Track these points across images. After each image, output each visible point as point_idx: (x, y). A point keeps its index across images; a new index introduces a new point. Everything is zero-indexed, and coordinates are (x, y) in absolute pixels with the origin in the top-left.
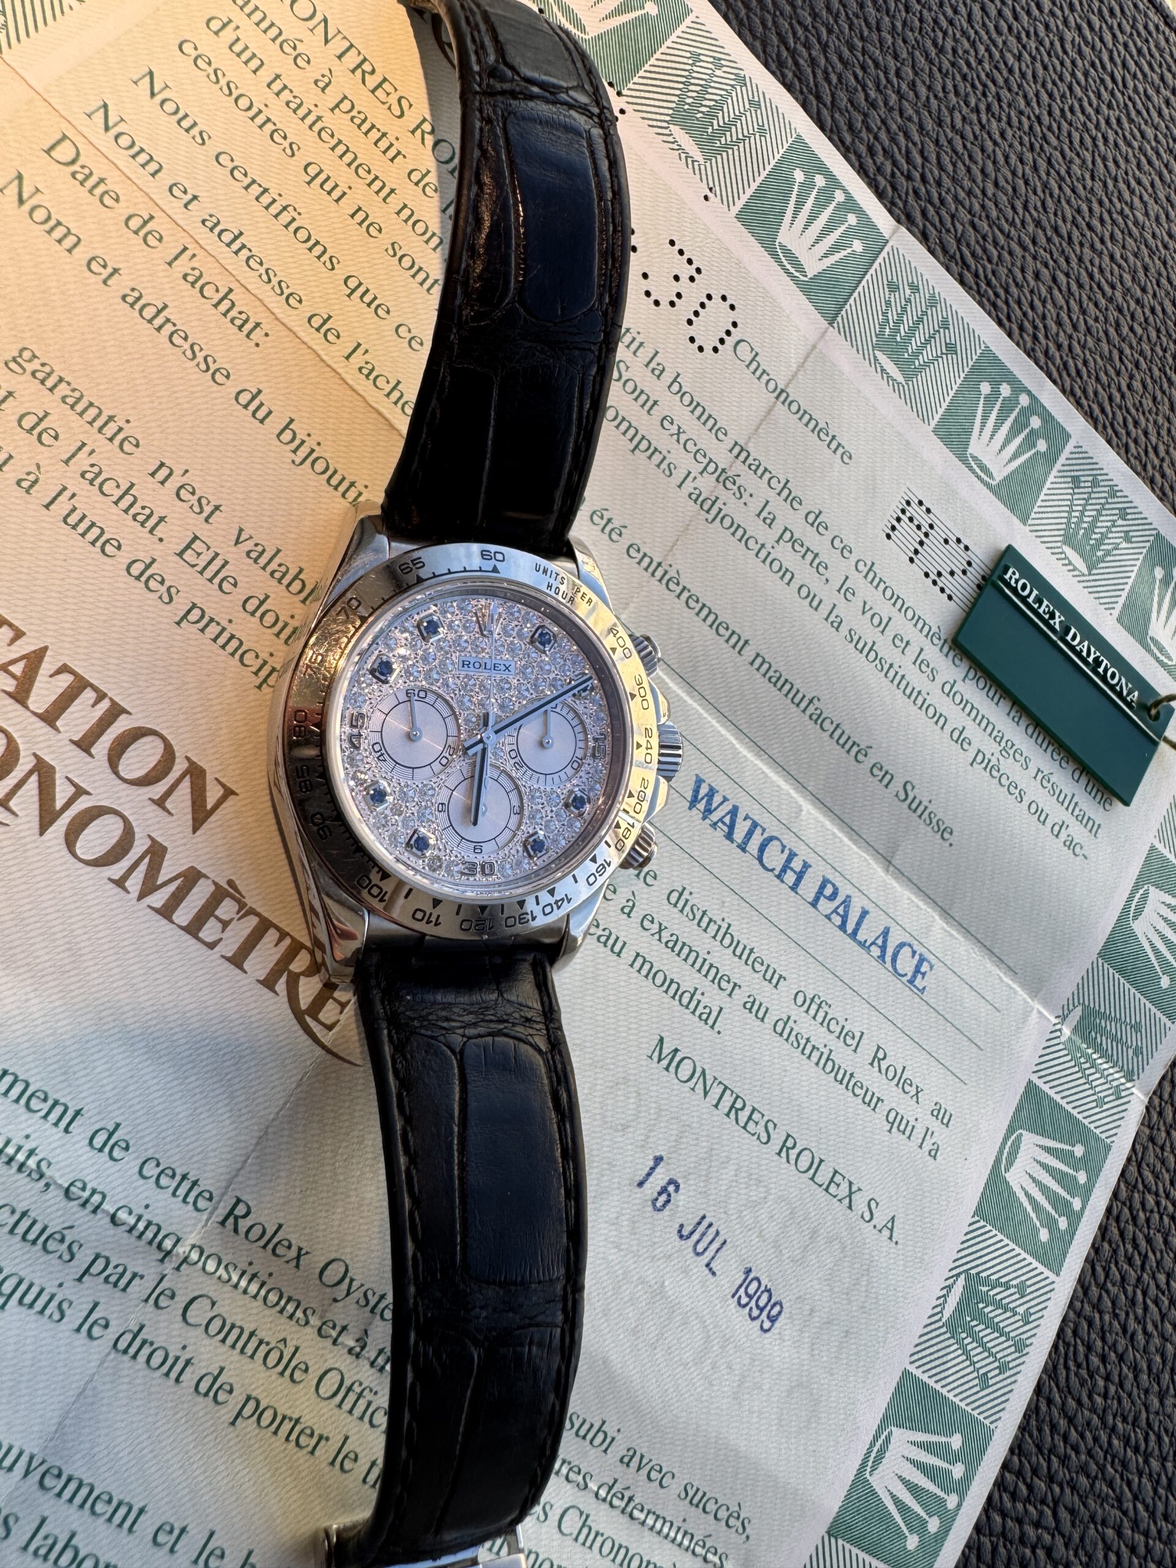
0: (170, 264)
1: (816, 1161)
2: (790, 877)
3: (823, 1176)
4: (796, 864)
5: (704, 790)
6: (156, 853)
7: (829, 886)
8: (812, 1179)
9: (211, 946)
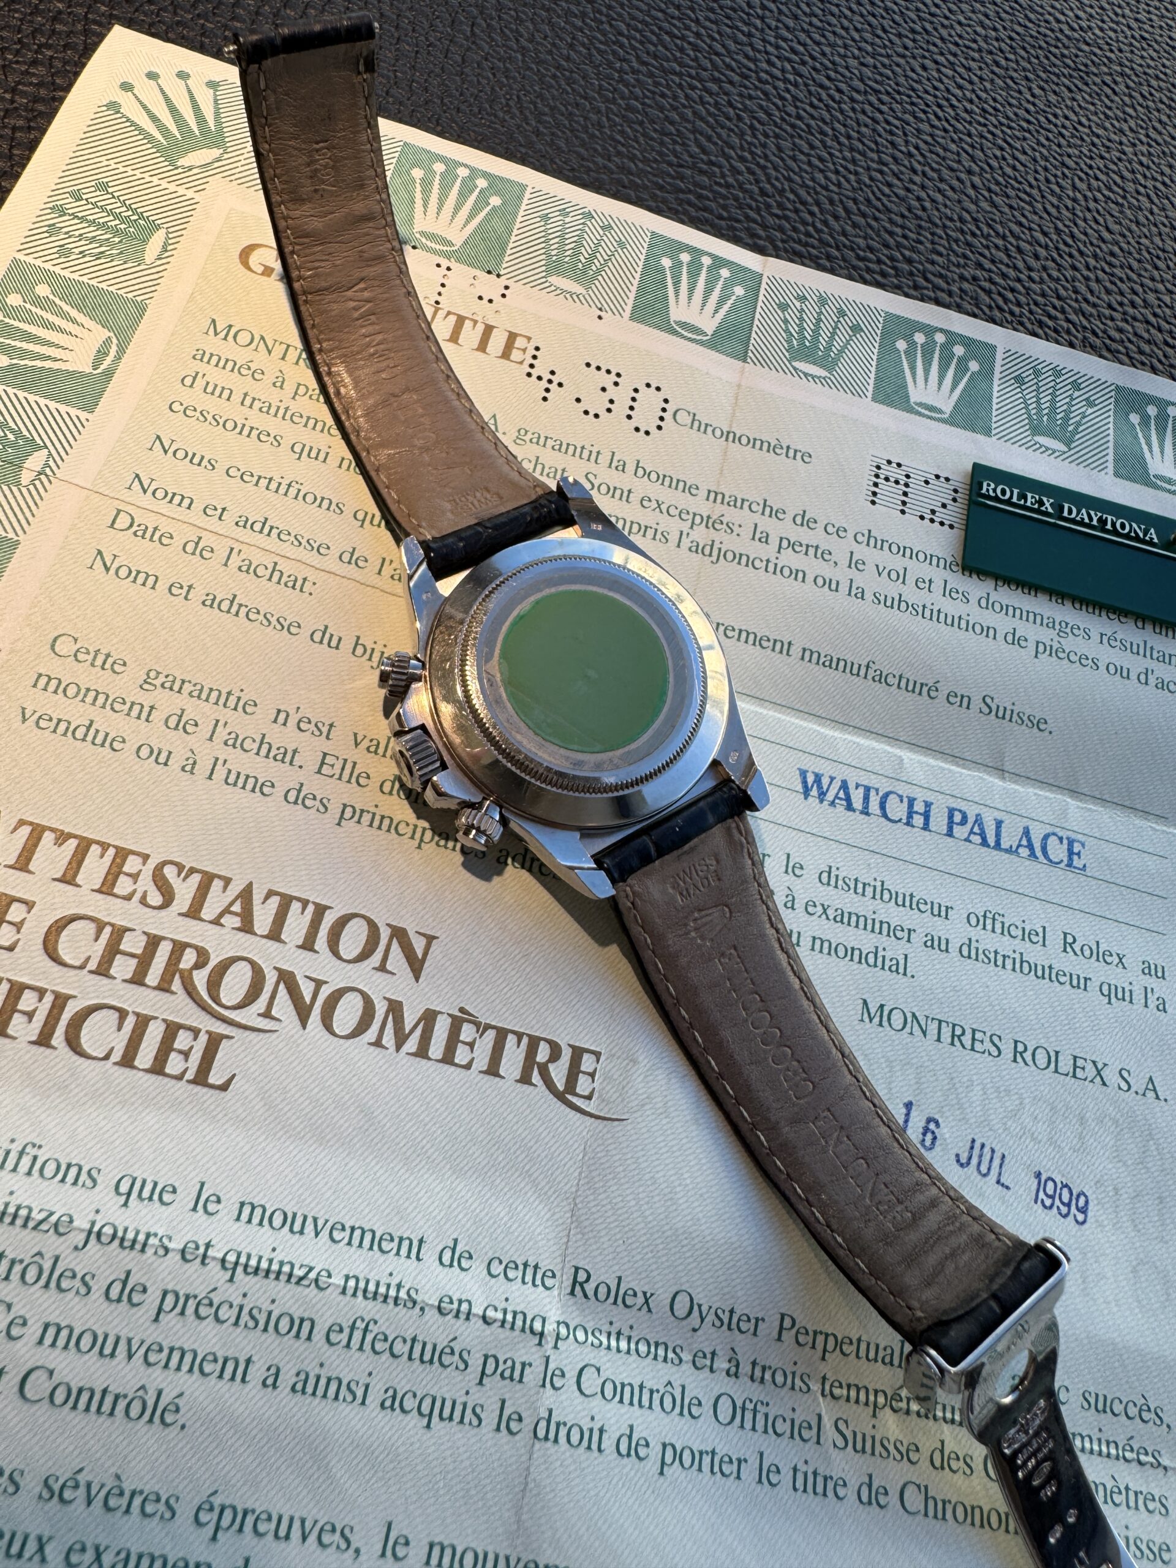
0: (226, 565)
1: (1052, 1054)
2: (918, 820)
3: (1065, 1065)
4: (919, 807)
5: (810, 779)
6: (395, 1008)
7: (956, 813)
8: (1056, 1071)
9: (468, 1067)
